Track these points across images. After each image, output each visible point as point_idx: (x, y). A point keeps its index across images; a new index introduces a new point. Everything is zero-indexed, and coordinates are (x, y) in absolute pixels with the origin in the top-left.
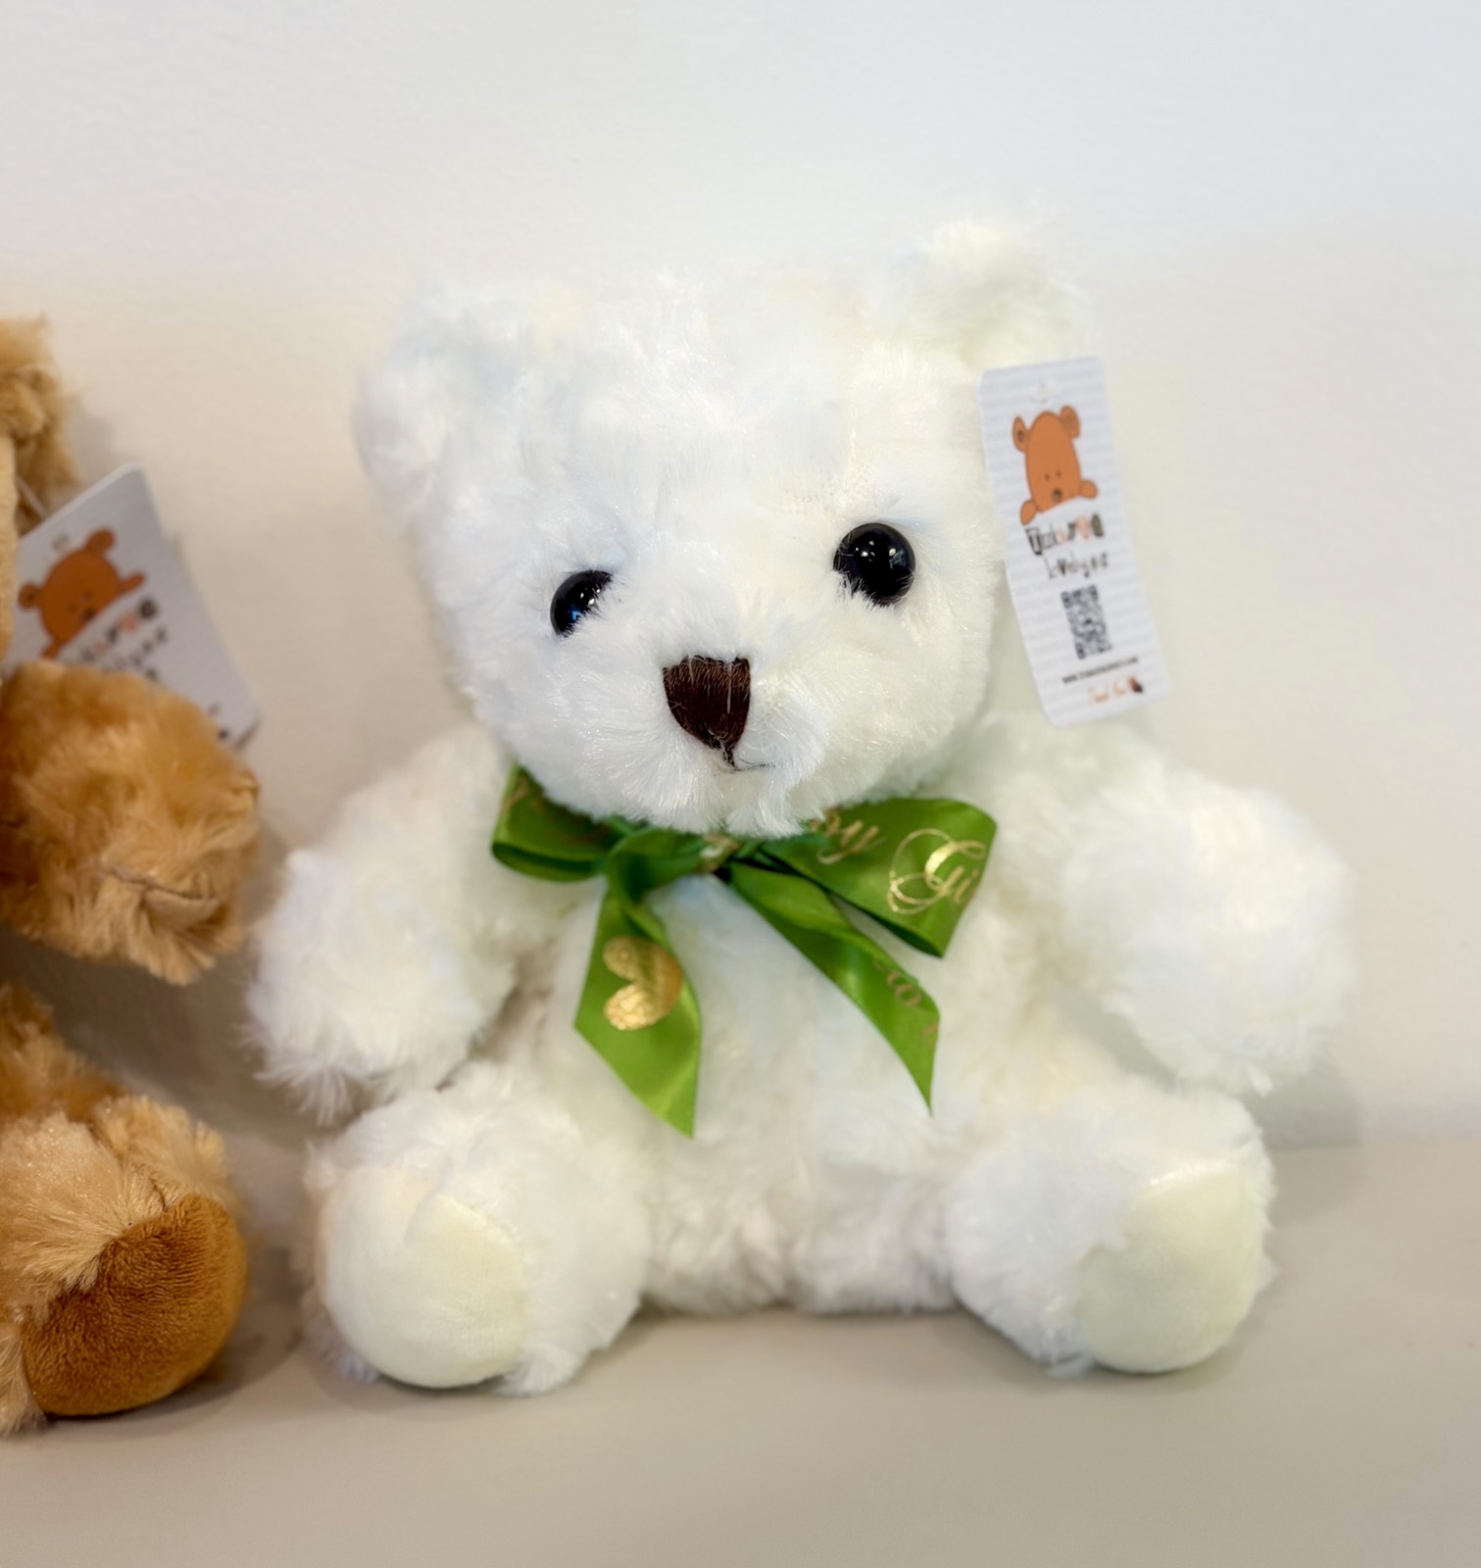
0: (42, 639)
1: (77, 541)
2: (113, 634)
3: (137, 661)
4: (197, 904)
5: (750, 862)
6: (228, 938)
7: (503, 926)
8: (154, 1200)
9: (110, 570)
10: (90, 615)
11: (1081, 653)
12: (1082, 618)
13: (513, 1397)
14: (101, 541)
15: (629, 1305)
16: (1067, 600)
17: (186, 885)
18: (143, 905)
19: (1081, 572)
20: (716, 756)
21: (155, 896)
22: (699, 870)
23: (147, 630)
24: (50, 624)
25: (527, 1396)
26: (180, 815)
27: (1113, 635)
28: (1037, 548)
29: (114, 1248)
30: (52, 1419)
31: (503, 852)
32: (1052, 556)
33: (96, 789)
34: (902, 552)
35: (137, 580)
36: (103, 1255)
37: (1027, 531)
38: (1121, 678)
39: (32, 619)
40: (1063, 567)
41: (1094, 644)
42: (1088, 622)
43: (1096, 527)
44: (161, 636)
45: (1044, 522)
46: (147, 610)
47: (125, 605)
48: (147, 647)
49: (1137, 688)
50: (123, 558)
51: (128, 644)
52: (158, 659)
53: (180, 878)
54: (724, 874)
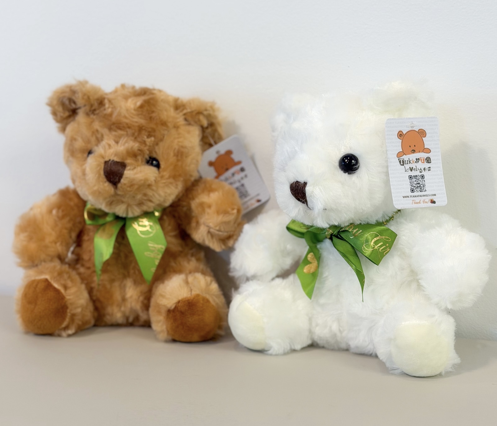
0: (214, 174)
1: (223, 152)
2: (233, 174)
3: (239, 181)
4: (220, 233)
5: (337, 237)
6: (230, 243)
7: (289, 247)
8: (189, 293)
9: (232, 160)
10: (227, 169)
11: (412, 191)
12: (416, 182)
13: (267, 355)
14: (229, 153)
15: (309, 342)
16: (410, 177)
17: (217, 228)
18: (209, 232)
19: (418, 171)
20: (304, 205)
21: (212, 230)
22: (326, 238)
23: (242, 174)
24: (217, 170)
25: (271, 355)
26: (218, 212)
27: (427, 188)
28: (402, 163)
29: (179, 302)
30: (174, 341)
31: (288, 229)
32: (407, 166)
33: (202, 205)
34: (355, 162)
35: (239, 163)
36: (176, 303)
37: (399, 159)
38: (428, 199)
39: (212, 169)
40: (411, 169)
41: (419, 189)
42: (419, 184)
43: (428, 160)
44: (246, 176)
45: (405, 158)
46: (242, 170)
47: (237, 168)
48: (242, 178)
49: (433, 202)
50: (235, 157)
51: (237, 177)
52: (245, 181)
53: (216, 226)
54: (331, 239)
